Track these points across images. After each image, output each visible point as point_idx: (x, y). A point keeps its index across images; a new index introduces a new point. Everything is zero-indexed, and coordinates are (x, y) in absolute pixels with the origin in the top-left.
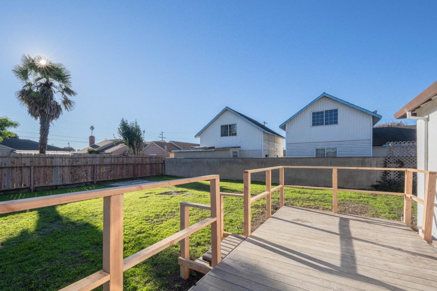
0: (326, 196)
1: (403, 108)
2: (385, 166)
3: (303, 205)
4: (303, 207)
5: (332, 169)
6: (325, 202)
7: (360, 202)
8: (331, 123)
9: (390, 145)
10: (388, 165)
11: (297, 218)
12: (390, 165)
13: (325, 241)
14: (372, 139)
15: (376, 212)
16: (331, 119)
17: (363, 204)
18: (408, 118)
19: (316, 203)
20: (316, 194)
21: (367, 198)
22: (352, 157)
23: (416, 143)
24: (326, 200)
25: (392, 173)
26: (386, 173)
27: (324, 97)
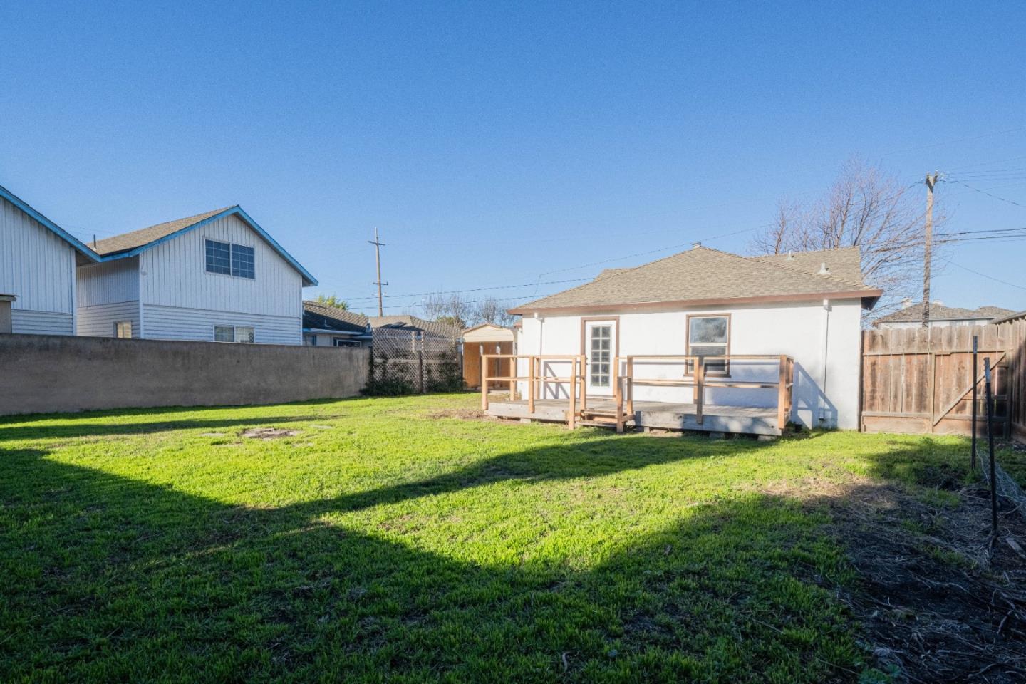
10: (374, 360)
12: (377, 360)
16: (243, 266)
26: (372, 371)
27: (238, 217)
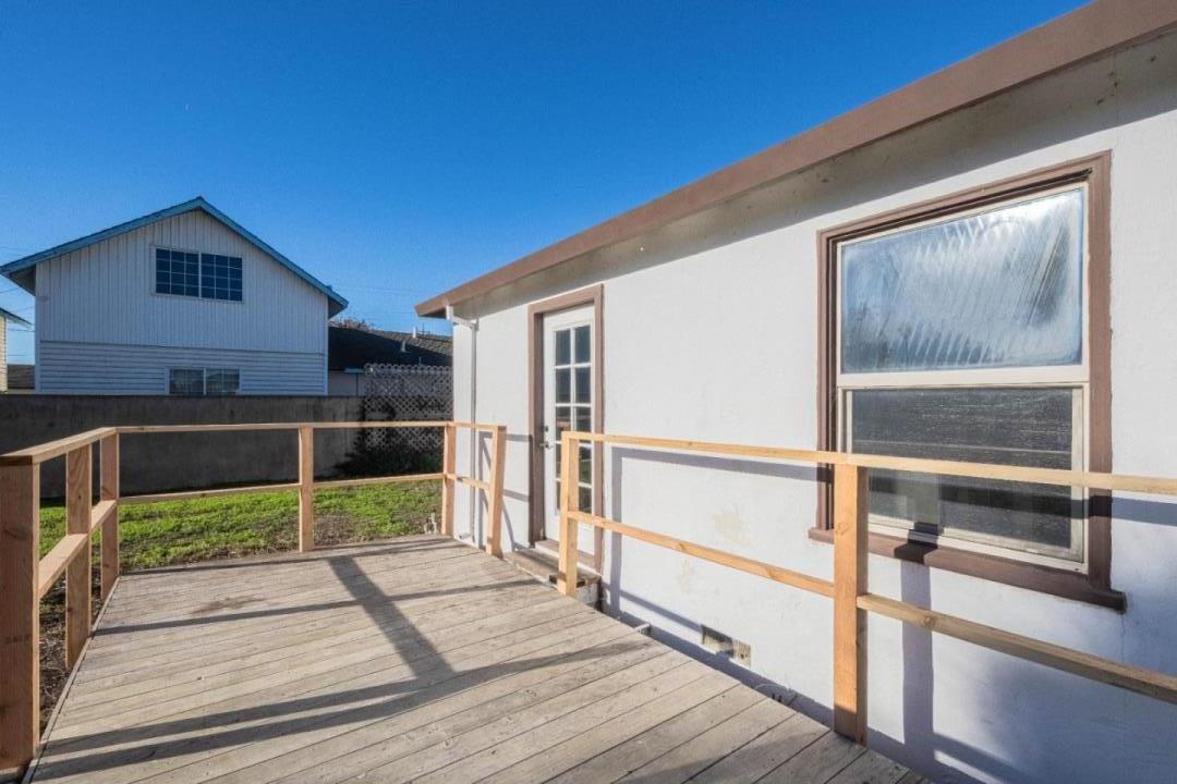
0: (230, 511)
1: (440, 298)
2: (363, 419)
3: (169, 558)
4: (172, 563)
5: (296, 431)
6: (238, 531)
7: (326, 510)
8: (222, 296)
9: (372, 370)
10: (368, 416)
11: (207, 600)
12: (373, 415)
13: (336, 634)
14: (326, 353)
15: (370, 525)
16: (222, 283)
17: (334, 513)
18: (448, 317)
19: (214, 539)
20: (199, 513)
21: (336, 496)
22: (291, 397)
23: (452, 370)
24: (238, 525)
25: (374, 433)
26: (364, 433)
27: (200, 210)
